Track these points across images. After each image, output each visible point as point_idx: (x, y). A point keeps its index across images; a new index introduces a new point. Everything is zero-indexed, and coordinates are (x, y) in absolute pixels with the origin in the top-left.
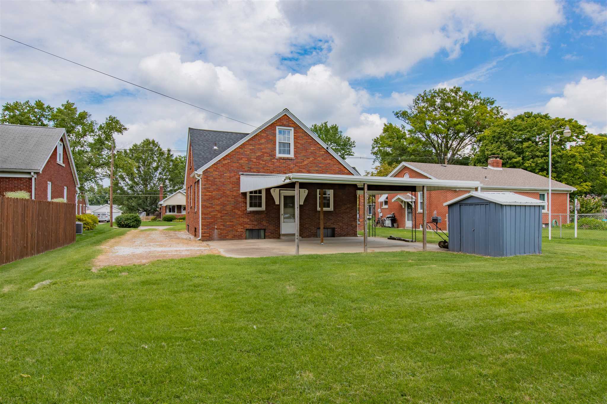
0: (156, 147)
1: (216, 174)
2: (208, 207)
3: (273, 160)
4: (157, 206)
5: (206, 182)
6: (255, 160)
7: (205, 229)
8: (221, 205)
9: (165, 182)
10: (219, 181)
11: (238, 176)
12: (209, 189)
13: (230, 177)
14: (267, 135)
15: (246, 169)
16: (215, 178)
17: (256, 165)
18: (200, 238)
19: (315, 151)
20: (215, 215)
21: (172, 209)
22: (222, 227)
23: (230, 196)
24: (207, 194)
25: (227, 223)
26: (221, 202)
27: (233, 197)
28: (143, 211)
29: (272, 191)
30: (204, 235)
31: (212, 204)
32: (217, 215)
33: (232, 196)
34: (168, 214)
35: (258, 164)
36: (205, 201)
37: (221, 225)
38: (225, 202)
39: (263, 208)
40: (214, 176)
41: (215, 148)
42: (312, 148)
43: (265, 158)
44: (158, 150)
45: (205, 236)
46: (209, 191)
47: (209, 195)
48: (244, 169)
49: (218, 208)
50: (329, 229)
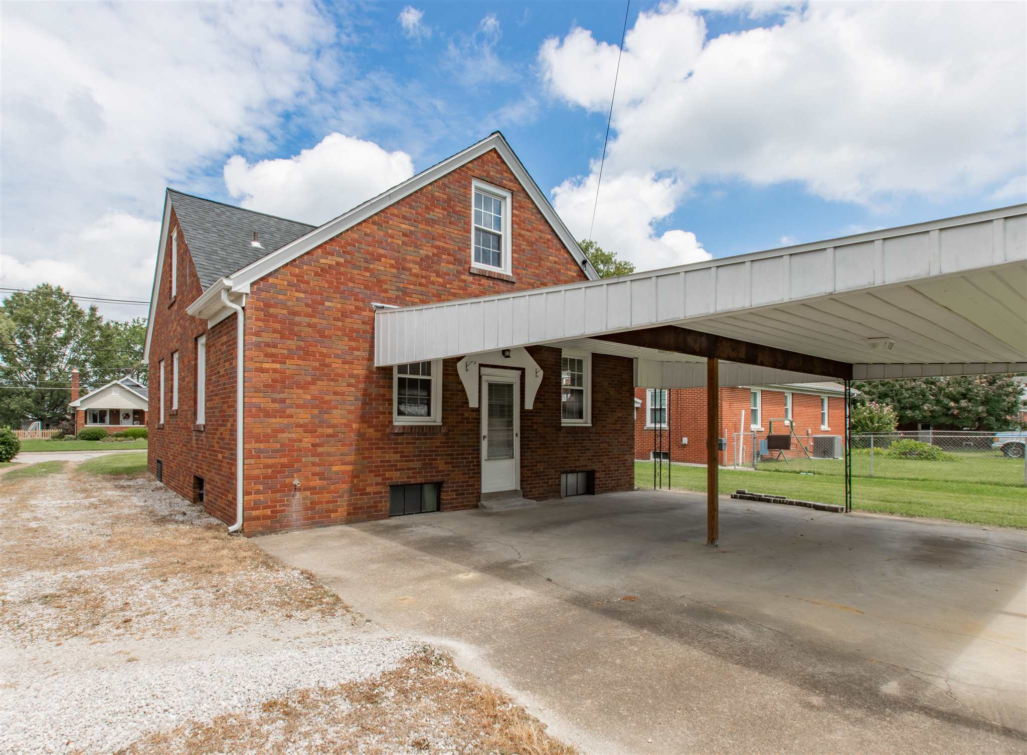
0: (65, 301)
1: (298, 299)
2: (268, 414)
3: (463, 277)
4: (65, 410)
5: (261, 324)
6: (416, 269)
7: (258, 492)
8: (313, 407)
9: (84, 366)
10: (309, 325)
11: (371, 314)
12: (274, 350)
13: (344, 315)
14: (450, 199)
15: (392, 294)
16: (295, 314)
17: (421, 285)
18: (236, 526)
19: (558, 266)
20: (294, 441)
21: (99, 416)
22: (317, 482)
23: (342, 376)
24: (265, 366)
25: (334, 468)
26: (314, 398)
27: (353, 381)
28: (35, 420)
29: (460, 365)
30: (255, 513)
31: (283, 401)
32: (301, 441)
33: (350, 376)
34: (91, 426)
35: (424, 281)
36: (257, 391)
37: (313, 474)
38: (327, 398)
39: (436, 417)
40: (289, 303)
41: (256, 244)
42: (551, 258)
43: (444, 267)
44: (69, 306)
45: (257, 518)
46: (272, 355)
47: (275, 371)
48: (386, 291)
49: (304, 416)
50: (580, 474)
